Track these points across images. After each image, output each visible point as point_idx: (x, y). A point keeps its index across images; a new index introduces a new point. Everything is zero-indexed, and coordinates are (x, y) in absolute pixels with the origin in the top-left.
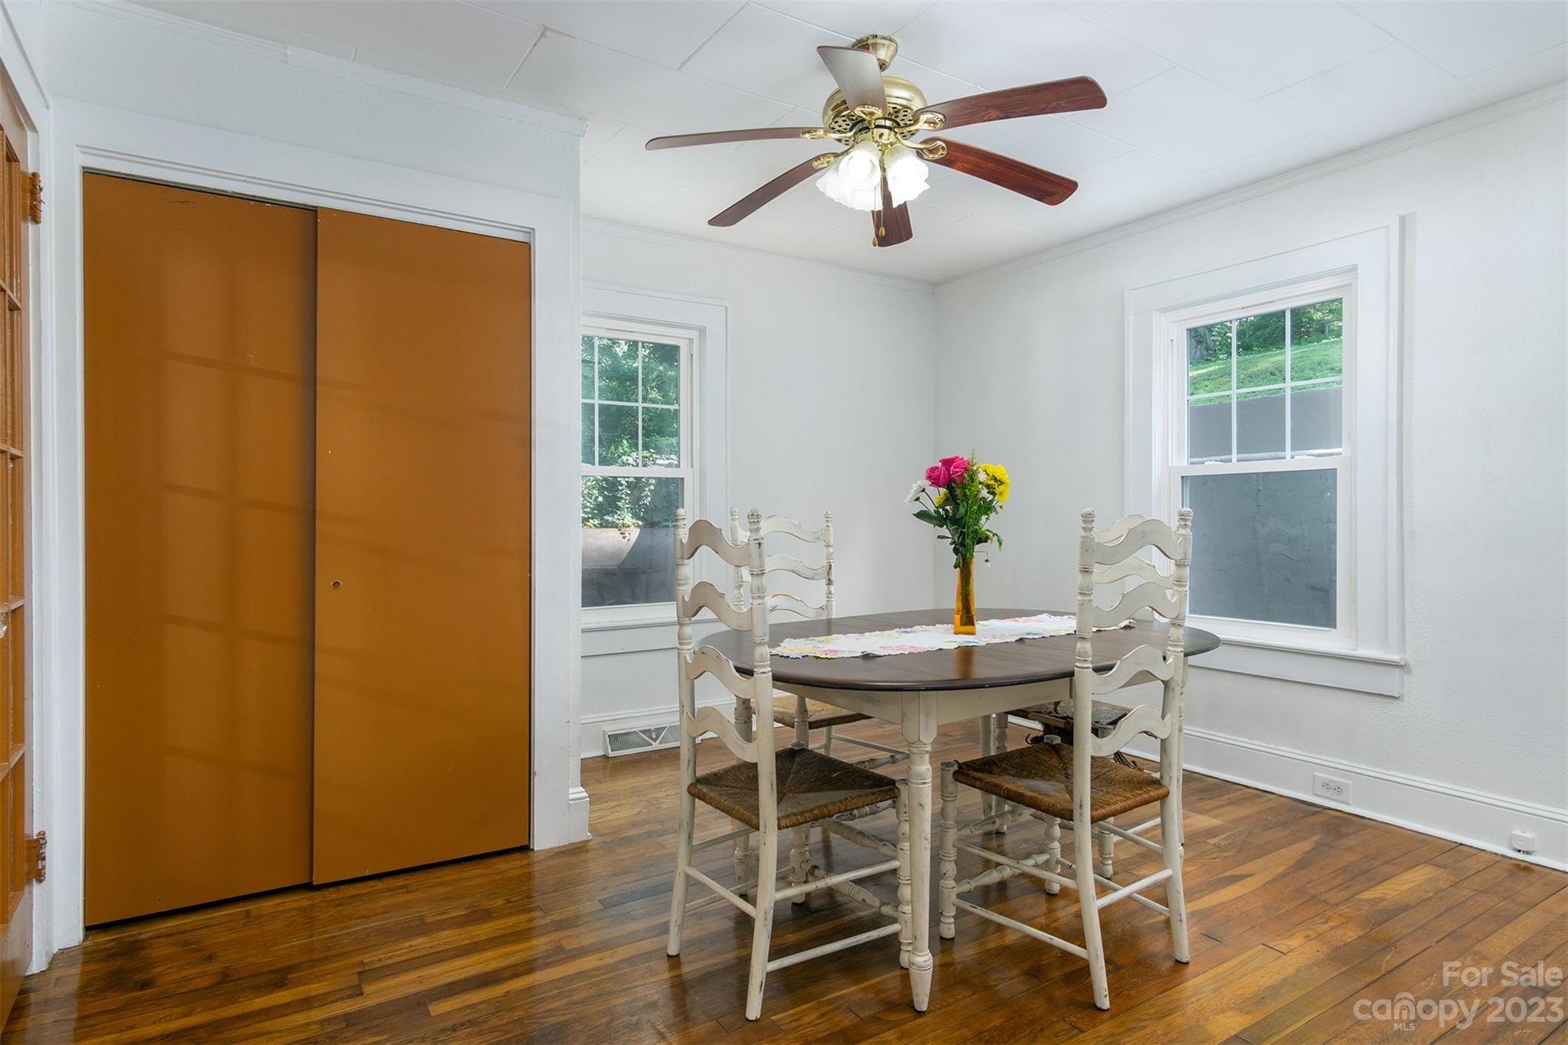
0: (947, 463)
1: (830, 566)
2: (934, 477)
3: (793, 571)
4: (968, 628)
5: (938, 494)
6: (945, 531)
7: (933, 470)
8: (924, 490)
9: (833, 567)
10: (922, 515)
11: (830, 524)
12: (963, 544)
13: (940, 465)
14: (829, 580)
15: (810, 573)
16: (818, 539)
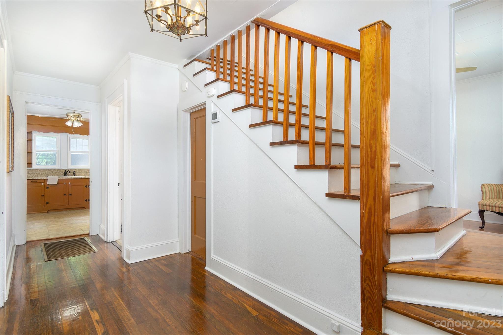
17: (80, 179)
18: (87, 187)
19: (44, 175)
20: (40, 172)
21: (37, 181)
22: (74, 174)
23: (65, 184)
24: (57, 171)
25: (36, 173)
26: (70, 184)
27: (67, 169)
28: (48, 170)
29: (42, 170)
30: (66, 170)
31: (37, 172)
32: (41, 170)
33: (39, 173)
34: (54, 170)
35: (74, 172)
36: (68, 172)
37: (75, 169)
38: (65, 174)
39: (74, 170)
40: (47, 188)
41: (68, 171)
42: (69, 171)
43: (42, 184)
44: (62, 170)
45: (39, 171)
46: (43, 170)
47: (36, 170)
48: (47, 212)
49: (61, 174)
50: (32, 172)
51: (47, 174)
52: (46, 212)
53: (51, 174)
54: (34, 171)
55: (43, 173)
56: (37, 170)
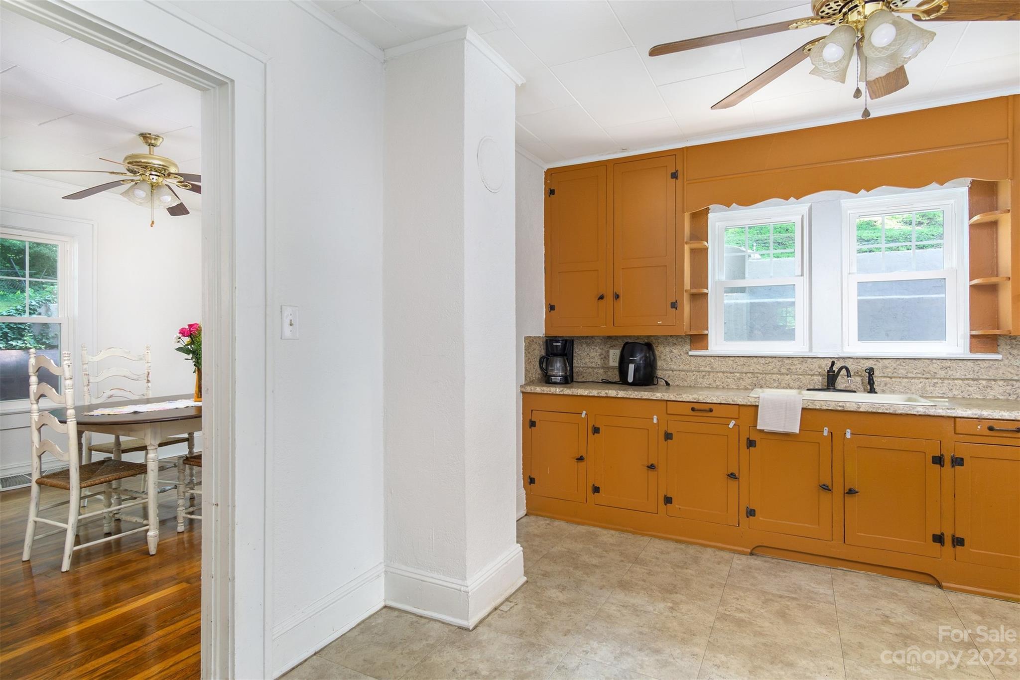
0: (190, 326)
1: (149, 373)
2: (183, 332)
3: (124, 376)
4: (199, 399)
5: (187, 340)
6: (190, 356)
7: (182, 329)
8: (180, 338)
9: (150, 374)
10: (179, 349)
11: (149, 351)
12: (198, 363)
13: (187, 327)
14: (148, 380)
15: (135, 377)
16: (141, 359)
17: (901, 415)
18: (942, 466)
19: (749, 381)
20: (735, 366)
21: (711, 410)
22: (871, 382)
23: (826, 433)
24: (799, 366)
25: (723, 372)
26: (848, 436)
27: (838, 359)
28: (762, 361)
29: (742, 359)
30: (833, 363)
31: (724, 369)
32: (737, 359)
33: (731, 373)
34: (787, 361)
35: (871, 372)
36: (842, 373)
37: (877, 359)
38: (831, 381)
39: (868, 364)
40: (751, 443)
41: (841, 368)
42: (847, 370)
43: (731, 426)
44: (816, 363)
45: (732, 362)
46: (745, 360)
47: (721, 359)
48: (751, 554)
49: (815, 377)
50: (708, 369)
51: (760, 376)
52: (744, 553)
53: (774, 377)
54: (716, 364)
55: (746, 373)
56: (727, 359)
